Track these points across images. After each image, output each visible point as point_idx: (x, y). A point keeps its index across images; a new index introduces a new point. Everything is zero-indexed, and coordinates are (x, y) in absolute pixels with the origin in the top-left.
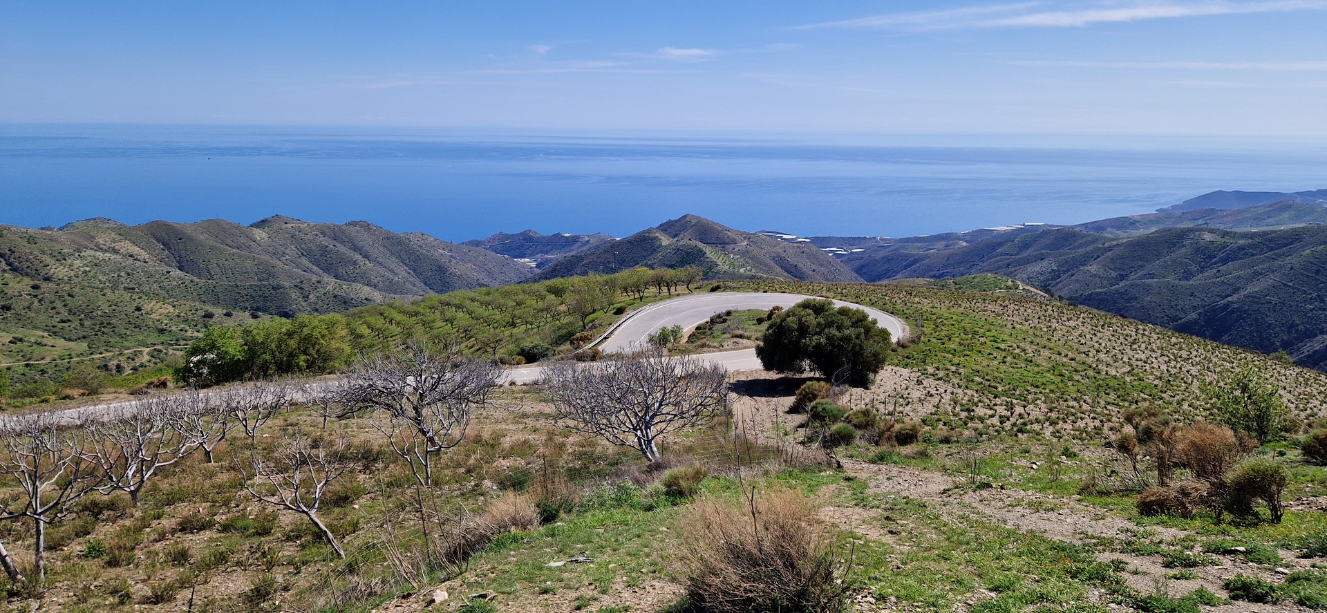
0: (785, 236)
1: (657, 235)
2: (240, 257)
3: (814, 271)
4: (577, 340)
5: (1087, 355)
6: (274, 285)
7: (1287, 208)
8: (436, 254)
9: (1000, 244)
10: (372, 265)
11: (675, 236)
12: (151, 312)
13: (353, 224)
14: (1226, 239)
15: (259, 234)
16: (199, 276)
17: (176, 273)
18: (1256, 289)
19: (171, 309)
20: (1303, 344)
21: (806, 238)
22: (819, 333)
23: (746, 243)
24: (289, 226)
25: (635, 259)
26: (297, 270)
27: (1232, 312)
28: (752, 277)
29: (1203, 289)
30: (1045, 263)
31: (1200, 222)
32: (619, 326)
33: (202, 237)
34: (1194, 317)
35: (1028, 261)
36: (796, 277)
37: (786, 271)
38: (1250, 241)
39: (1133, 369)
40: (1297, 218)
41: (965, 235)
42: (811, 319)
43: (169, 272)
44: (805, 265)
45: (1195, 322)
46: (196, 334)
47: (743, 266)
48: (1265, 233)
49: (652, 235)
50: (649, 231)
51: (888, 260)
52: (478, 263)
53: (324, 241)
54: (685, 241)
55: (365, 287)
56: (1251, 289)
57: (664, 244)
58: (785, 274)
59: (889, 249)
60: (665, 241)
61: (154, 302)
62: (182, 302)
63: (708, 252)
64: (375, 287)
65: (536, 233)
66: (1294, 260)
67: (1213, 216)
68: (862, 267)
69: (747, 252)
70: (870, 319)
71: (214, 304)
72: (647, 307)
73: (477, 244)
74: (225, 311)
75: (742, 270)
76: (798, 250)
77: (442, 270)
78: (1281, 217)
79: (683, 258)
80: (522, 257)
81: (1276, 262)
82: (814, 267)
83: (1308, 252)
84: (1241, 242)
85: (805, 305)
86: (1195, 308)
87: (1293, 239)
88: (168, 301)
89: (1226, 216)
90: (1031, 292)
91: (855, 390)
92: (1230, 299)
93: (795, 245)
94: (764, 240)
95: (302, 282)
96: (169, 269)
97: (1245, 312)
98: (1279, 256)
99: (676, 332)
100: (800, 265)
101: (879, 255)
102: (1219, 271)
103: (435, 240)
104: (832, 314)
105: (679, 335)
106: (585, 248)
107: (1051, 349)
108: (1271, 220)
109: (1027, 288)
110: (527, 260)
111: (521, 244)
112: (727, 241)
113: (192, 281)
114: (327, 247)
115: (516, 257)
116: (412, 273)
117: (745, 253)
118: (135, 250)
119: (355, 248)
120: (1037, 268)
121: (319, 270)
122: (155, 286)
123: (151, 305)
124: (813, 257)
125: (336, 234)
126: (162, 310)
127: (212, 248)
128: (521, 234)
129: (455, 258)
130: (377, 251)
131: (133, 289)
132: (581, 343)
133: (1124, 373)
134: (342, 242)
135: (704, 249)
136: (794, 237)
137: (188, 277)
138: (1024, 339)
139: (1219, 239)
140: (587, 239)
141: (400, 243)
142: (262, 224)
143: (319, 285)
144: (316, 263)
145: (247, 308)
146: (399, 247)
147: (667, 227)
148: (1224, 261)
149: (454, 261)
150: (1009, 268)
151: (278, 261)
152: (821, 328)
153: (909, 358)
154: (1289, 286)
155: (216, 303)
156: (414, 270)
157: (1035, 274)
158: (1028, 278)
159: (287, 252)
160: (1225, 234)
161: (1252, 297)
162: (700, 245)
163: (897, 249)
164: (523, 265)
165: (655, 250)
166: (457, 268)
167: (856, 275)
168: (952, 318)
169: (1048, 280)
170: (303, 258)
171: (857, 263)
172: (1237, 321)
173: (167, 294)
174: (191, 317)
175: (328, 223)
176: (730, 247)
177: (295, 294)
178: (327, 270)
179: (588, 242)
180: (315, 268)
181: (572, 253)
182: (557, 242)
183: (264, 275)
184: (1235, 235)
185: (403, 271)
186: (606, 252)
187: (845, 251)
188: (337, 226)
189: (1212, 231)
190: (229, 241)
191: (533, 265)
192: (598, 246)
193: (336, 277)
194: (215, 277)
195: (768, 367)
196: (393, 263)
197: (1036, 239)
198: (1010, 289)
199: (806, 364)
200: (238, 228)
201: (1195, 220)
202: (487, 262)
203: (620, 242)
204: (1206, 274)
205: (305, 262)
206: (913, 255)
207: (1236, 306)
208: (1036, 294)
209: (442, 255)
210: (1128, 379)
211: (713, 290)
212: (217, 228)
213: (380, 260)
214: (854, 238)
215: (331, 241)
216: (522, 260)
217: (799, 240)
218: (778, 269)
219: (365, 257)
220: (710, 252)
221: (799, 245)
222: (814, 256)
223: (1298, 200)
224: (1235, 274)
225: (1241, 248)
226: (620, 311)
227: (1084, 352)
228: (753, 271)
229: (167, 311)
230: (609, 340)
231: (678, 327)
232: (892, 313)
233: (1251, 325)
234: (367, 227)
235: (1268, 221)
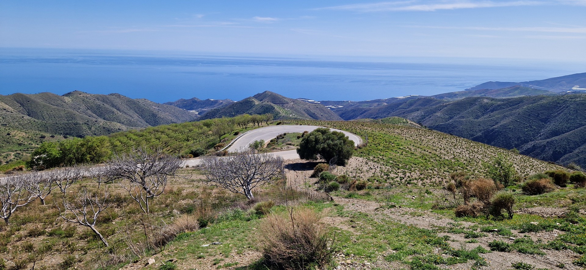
0: (309, 101)
1: (253, 100)
2: (58, 110)
3: (322, 116)
4: (217, 147)
5: (436, 151)
6: (75, 122)
7: (517, 89)
8: (152, 108)
9: (401, 104)
10: (121, 113)
11: (261, 101)
12: (15, 135)
13: (112, 95)
14: (493, 102)
15: (67, 99)
16: (38, 119)
17: (26, 117)
18: (505, 123)
19: (24, 134)
20: (523, 145)
21: (318, 102)
22: (324, 143)
23: (292, 104)
24: (82, 95)
25: (243, 111)
26: (86, 116)
27: (495, 132)
28: (295, 119)
29: (484, 123)
30: (419, 112)
31: (483, 94)
32: (236, 140)
33: (39, 101)
34: (480, 134)
35: (412, 111)
36: (314, 118)
37: (310, 116)
38: (503, 102)
39: (455, 157)
40: (521, 93)
41: (386, 100)
42: (321, 137)
43: (23, 117)
44: (318, 113)
45: (481, 137)
46: (37, 146)
47: (291, 114)
48: (509, 99)
49: (251, 100)
50: (249, 98)
51: (354, 111)
52: (171, 112)
53: (98, 102)
54: (266, 103)
55: (118, 124)
56: (503, 123)
57: (256, 104)
58: (310, 117)
59: (354, 106)
60: (257, 102)
61: (16, 131)
62: (30, 131)
63: (276, 108)
64: (123, 123)
65: (198, 99)
66: (520, 110)
67: (487, 92)
68: (343, 114)
69: (293, 107)
70: (346, 136)
71: (45, 132)
72: (248, 132)
73: (171, 104)
74: (51, 135)
75: (291, 116)
76: (315, 107)
77: (154, 115)
78: (515, 92)
79: (265, 110)
80: (192, 110)
81: (513, 111)
82: (322, 114)
83: (526, 107)
84: (499, 103)
85: (318, 131)
86: (480, 131)
87: (520, 102)
88: (22, 130)
89: (493, 92)
90: (413, 124)
91: (339, 167)
92: (494, 127)
93: (314, 104)
94: (300, 102)
95: (88, 121)
96: (23, 115)
97: (501, 132)
98: (514, 109)
99: (261, 143)
100: (316, 113)
101: (350, 109)
102: (490, 115)
103: (151, 102)
104: (330, 134)
105: (263, 144)
106: (221, 106)
107: (421, 148)
108: (511, 94)
109: (412, 123)
110: (194, 111)
111: (191, 104)
112: (284, 102)
113: (34, 121)
114: (100, 105)
115: (189, 110)
116: (141, 117)
117: (292, 108)
118: (7, 107)
119: (113, 106)
120: (416, 114)
121: (96, 116)
122: (17, 124)
123: (15, 132)
124: (322, 110)
125: (104, 99)
126: (20, 135)
127: (44, 106)
128: (191, 99)
129: (160, 110)
130: (123, 107)
131: (6, 125)
132: (219, 148)
133: (451, 158)
134: (107, 103)
135: (274, 106)
136: (313, 101)
137: (33, 119)
138: (410, 144)
139: (490, 102)
140: (221, 102)
141: (134, 103)
142: (68, 95)
143: (96, 123)
144: (95, 112)
145: (62, 134)
146: (134, 105)
147: (257, 96)
148: (492, 111)
149: (160, 112)
150: (404, 114)
151: (76, 112)
152: (325, 140)
153: (362, 153)
154: (518, 121)
155: (47, 131)
156: (141, 116)
157: (415, 117)
158: (412, 119)
159: (81, 107)
160: (493, 100)
161: (503, 126)
162: (273, 104)
163: (358, 106)
164: (192, 113)
165: (252, 107)
166: (162, 115)
167: (340, 117)
168: (380, 136)
169: (420, 119)
170: (89, 110)
171: (340, 112)
172: (497, 136)
173: (22, 127)
174: (34, 138)
175: (100, 94)
176: (285, 105)
177: (85, 127)
178: (100, 116)
179: (222, 103)
180: (94, 115)
181: (215, 108)
182: (208, 103)
183: (70, 118)
184: (496, 100)
185: (136, 117)
186: (230, 107)
187: (335, 107)
188: (105, 96)
189: (487, 98)
190: (52, 103)
191: (197, 113)
192: (226, 105)
193: (104, 119)
194: (46, 119)
195: (302, 158)
196: (131, 112)
197: (415, 102)
198: (405, 123)
199: (318, 156)
200: (57, 96)
201: (481, 94)
202: (175, 112)
203: (237, 103)
204: (485, 116)
205: (89, 112)
206: (364, 109)
207: (497, 130)
208: (415, 125)
209: (154, 109)
210: (453, 161)
211: (278, 124)
212: (46, 97)
213: (125, 111)
214: (339, 101)
215: (101, 102)
216: (192, 111)
217: (315, 102)
218: (306, 115)
219: (118, 110)
220: (276, 107)
221: (315, 104)
222: (322, 109)
223: (522, 85)
224: (497, 116)
225: (499, 106)
226: (236, 134)
227: (435, 150)
228: (296, 116)
229: (22, 135)
230: (231, 147)
231: (262, 141)
232: (355, 134)
233: (503, 138)
234: (119, 96)
235: (509, 94)
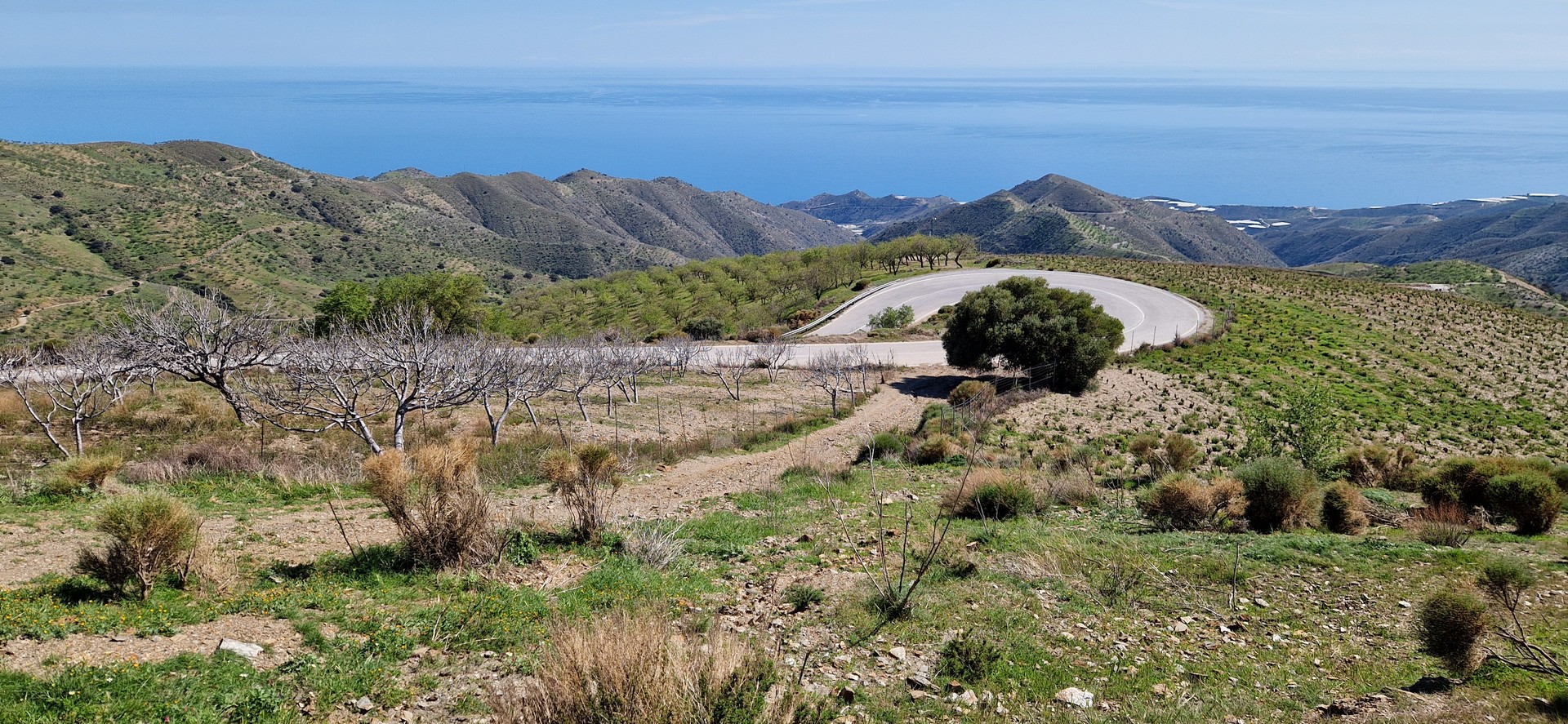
0: (1180, 204)
1: (1009, 199)
2: (544, 214)
3: (1215, 249)
6: (576, 245)
8: (749, 217)
9: (1487, 221)
10: (678, 227)
11: (1032, 202)
12: (453, 270)
13: (661, 180)
15: (564, 190)
16: (503, 234)
17: (480, 229)
19: (472, 267)
21: (1209, 207)
23: (1124, 211)
24: (595, 181)
25: (979, 228)
26: (600, 231)
28: (1128, 255)
30: (1552, 249)
33: (507, 191)
35: (1528, 245)
36: (1189, 257)
37: (1176, 248)
41: (1437, 207)
43: (473, 228)
44: (1203, 241)
46: (495, 295)
47: (1116, 240)
49: (1002, 200)
50: (999, 194)
51: (1321, 237)
52: (796, 228)
53: (630, 199)
54: (1045, 208)
55: (670, 252)
57: (1017, 210)
58: (1175, 252)
59: (1325, 224)
60: (1019, 206)
61: (456, 259)
62: (483, 261)
63: (1071, 222)
64: (681, 252)
65: (864, 195)
68: (1284, 246)
69: (1125, 222)
71: (516, 265)
72: (894, 283)
73: (796, 206)
74: (524, 273)
75: (1115, 246)
76: (1195, 222)
77: (754, 235)
79: (1039, 228)
80: (846, 223)
82: (1215, 244)
88: (469, 259)
90: (1518, 286)
93: (1192, 215)
94: (1149, 208)
95: (605, 244)
96: (473, 225)
100: (1195, 241)
101: (1311, 230)
103: (749, 200)
106: (922, 214)
109: (1512, 281)
110: (853, 226)
111: (847, 207)
112: (1099, 207)
113: (495, 239)
114: (632, 205)
115: (840, 223)
116: (722, 238)
117: (1122, 224)
118: (441, 203)
119: (662, 208)
120: (1539, 254)
121: (624, 231)
122: (460, 243)
123: (453, 263)
124: (1216, 232)
125: (643, 191)
126: (463, 269)
127: (516, 204)
128: (847, 195)
129: (770, 222)
130: (685, 212)
131: (438, 245)
134: (649, 201)
135: (1067, 218)
136: (1193, 205)
137: (491, 234)
140: (924, 202)
141: (710, 203)
142: (567, 178)
143: (622, 248)
144: (621, 223)
145: (548, 270)
146: (709, 207)
147: (1021, 191)
149: (769, 226)
150: (1495, 256)
151: (581, 219)
155: (518, 263)
156: (724, 235)
157: (1535, 263)
158: (1524, 269)
159: (592, 210)
162: (1063, 213)
163: (1337, 224)
164: (848, 233)
165: (1005, 218)
166: (771, 234)
167: (1273, 256)
169: (1554, 271)
170: (608, 217)
171: (1277, 241)
173: (470, 251)
174: (490, 277)
175: (635, 178)
176: (1102, 216)
177: (597, 258)
178: (633, 231)
179: (925, 206)
180: (620, 228)
181: (906, 220)
182: (890, 205)
183: (567, 235)
185: (712, 236)
186: (944, 218)
187: (1262, 224)
188: (644, 182)
190: (533, 197)
191: (859, 232)
192: (936, 211)
193: (641, 239)
194: (518, 235)
196: (702, 225)
197: (1541, 217)
198: (1487, 281)
200: (543, 182)
202: (805, 228)
203: (963, 207)
205: (609, 221)
206: (1357, 233)
208: (1525, 290)
209: (756, 218)
212: (521, 181)
213: (688, 222)
214: (1277, 208)
215: (637, 200)
216: (847, 227)
217: (1199, 209)
218: (1165, 246)
219: (672, 218)
220: (1074, 221)
221: (1197, 215)
222: (1217, 230)
226: (859, 287)
228: (1130, 247)
229: (468, 270)
234: (675, 184)
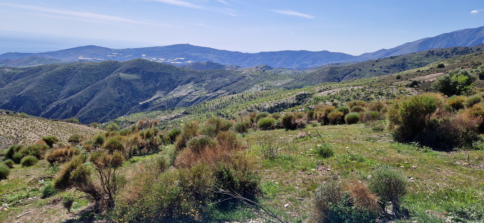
7: (35, 59)
14: (14, 71)
18: (29, 89)
20: (49, 106)
27: (22, 98)
29: (9, 91)
31: (4, 64)
34: (8, 102)
38: (24, 71)
40: (39, 62)
48: (29, 68)
56: (27, 89)
66: (40, 77)
67: (8, 62)
78: (34, 62)
81: (35, 78)
83: (45, 74)
84: (21, 71)
86: (7, 98)
87: (39, 70)
89: (13, 62)
92: (20, 93)
97: (27, 97)
98: (35, 76)
102: (14, 83)
108: (31, 63)
139: (12, 71)
148: (16, 79)
154: (41, 86)
160: (14, 69)
161: (28, 91)
172: (25, 101)
184: (17, 69)
189: (8, 68)
201: (2, 64)
204: (9, 85)
207: (23, 95)
223: (39, 56)
224: (21, 83)
225: (21, 74)
233: (30, 102)
235: (29, 63)
